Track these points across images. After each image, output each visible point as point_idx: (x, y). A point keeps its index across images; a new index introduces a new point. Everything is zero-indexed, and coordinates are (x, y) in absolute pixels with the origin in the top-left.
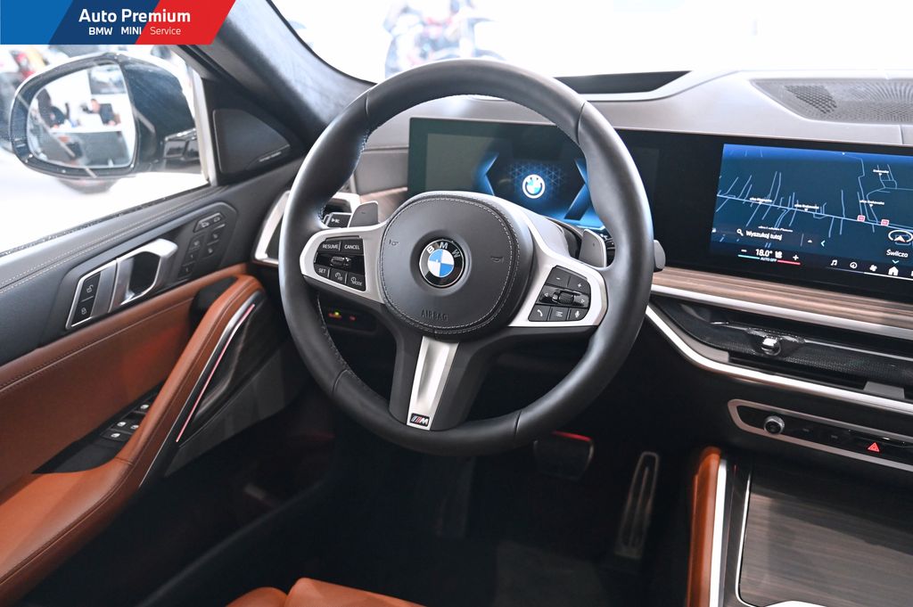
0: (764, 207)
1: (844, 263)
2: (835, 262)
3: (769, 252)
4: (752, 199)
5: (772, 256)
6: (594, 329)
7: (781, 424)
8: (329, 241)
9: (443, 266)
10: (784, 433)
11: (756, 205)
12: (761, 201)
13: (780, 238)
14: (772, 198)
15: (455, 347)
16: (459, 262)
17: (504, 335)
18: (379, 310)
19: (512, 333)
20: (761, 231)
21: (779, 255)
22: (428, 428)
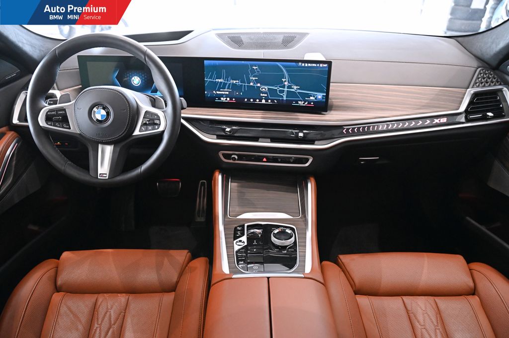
0: (221, 83)
1: (249, 100)
2: (246, 100)
3: (225, 99)
4: (217, 80)
5: (226, 100)
6: (163, 132)
7: (236, 157)
8: (50, 111)
9: (102, 116)
10: (238, 160)
11: (218, 82)
12: (220, 80)
13: (228, 93)
14: (223, 79)
15: (113, 146)
16: (108, 114)
17: (131, 139)
18: (78, 136)
19: (134, 138)
20: (221, 91)
21: (228, 99)
22: (107, 178)
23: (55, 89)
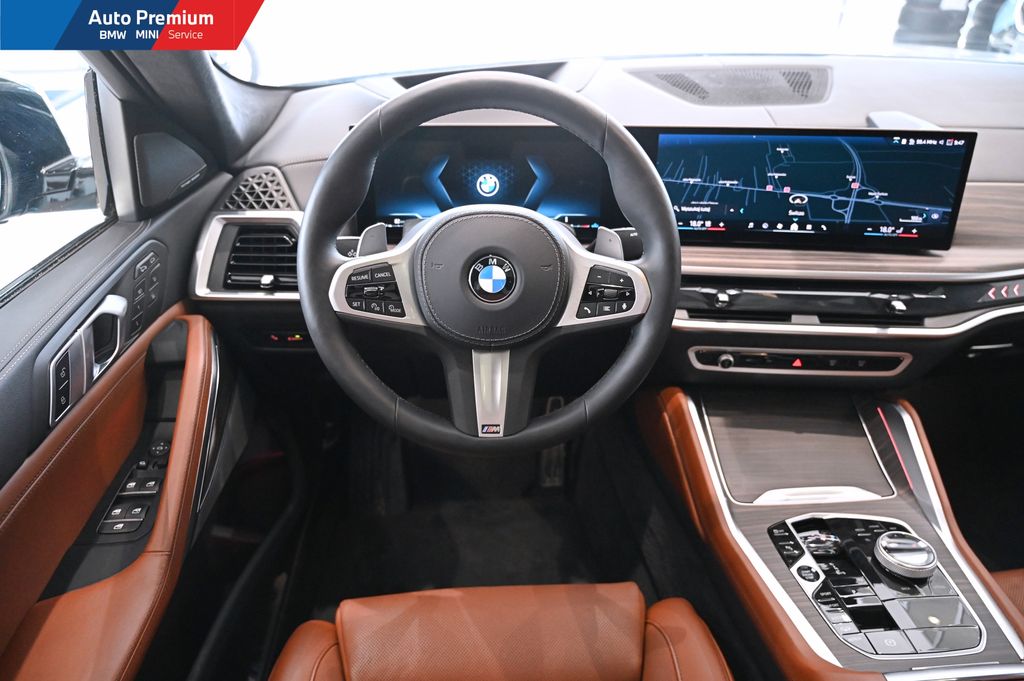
0: (694, 185)
1: (758, 225)
2: (751, 225)
3: (700, 223)
4: (685, 180)
5: (703, 225)
6: (640, 318)
7: (732, 359)
8: (358, 272)
10: (736, 365)
11: (688, 184)
12: (692, 181)
13: (708, 210)
14: (701, 178)
15: (507, 354)
17: (552, 336)
18: (423, 332)
20: (693, 206)
21: (708, 224)
22: (501, 434)
23: (292, 209)
